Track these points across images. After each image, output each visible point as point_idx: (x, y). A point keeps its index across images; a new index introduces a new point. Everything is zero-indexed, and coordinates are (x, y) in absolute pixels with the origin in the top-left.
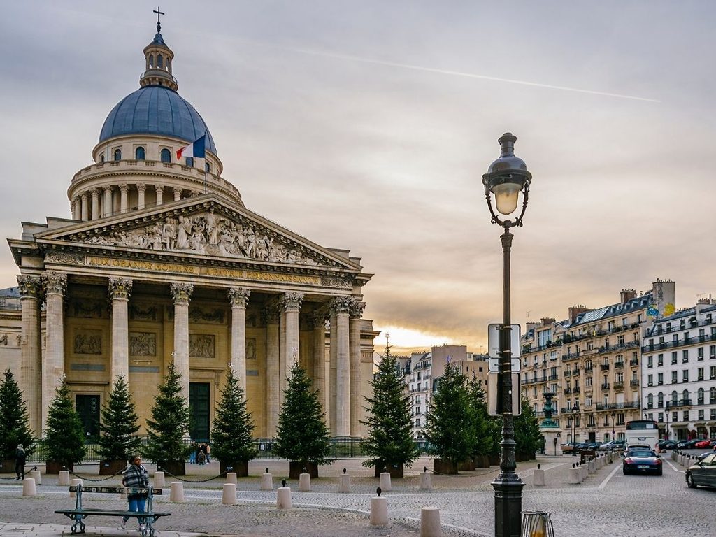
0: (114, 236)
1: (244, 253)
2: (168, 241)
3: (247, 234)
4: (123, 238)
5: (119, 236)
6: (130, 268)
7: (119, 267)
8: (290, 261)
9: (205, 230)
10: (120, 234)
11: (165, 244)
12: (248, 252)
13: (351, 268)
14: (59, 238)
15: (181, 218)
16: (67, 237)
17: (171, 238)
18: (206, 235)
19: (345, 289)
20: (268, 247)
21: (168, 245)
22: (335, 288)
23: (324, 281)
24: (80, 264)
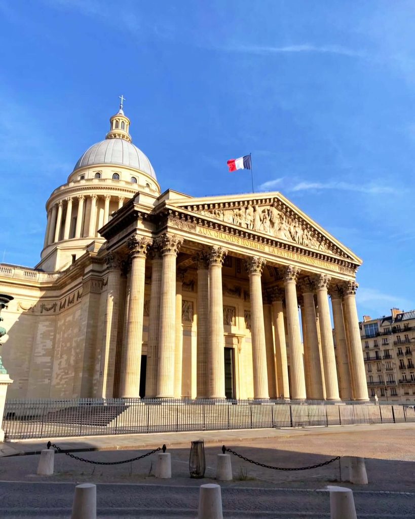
0: (215, 213)
1: (294, 239)
2: (249, 223)
3: (295, 226)
4: (222, 215)
5: (218, 214)
6: (225, 240)
7: (218, 239)
8: (320, 249)
9: (271, 219)
10: (219, 212)
11: (247, 225)
12: (297, 239)
13: (356, 260)
14: (181, 207)
15: (257, 207)
16: (186, 207)
17: (251, 221)
18: (272, 223)
19: (353, 277)
20: (307, 238)
21: (249, 226)
22: (346, 275)
23: (341, 269)
24: (193, 231)
